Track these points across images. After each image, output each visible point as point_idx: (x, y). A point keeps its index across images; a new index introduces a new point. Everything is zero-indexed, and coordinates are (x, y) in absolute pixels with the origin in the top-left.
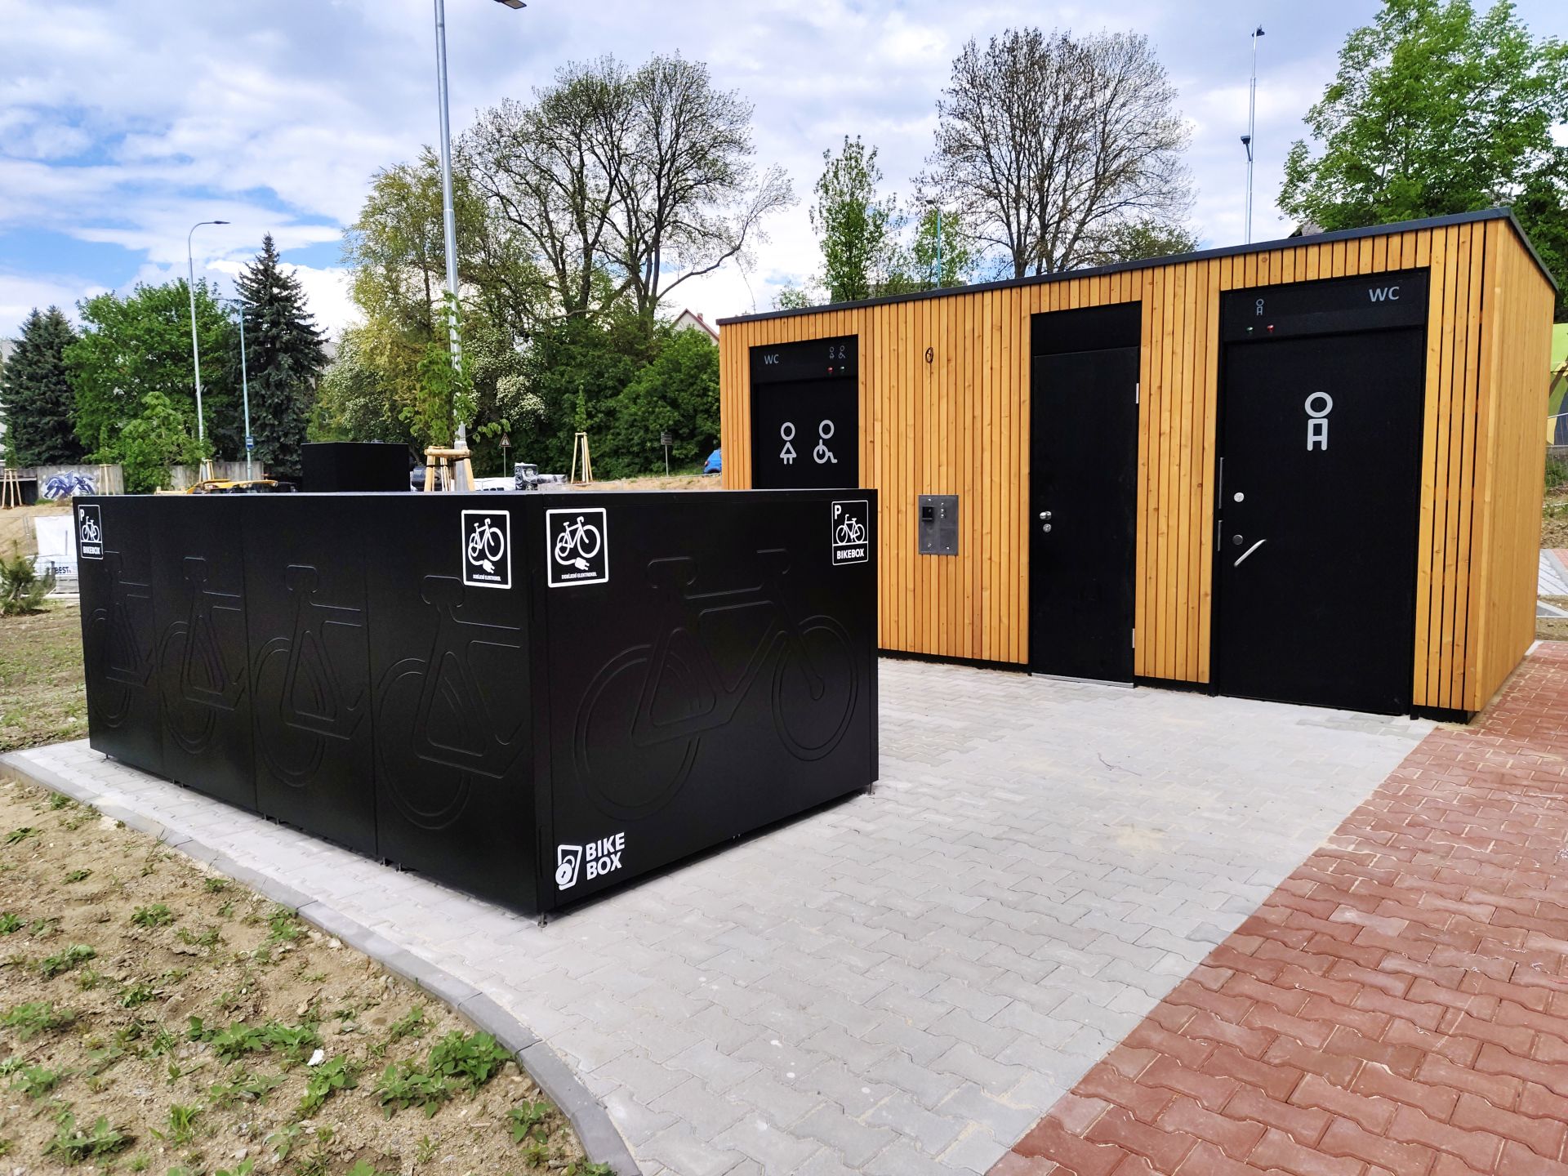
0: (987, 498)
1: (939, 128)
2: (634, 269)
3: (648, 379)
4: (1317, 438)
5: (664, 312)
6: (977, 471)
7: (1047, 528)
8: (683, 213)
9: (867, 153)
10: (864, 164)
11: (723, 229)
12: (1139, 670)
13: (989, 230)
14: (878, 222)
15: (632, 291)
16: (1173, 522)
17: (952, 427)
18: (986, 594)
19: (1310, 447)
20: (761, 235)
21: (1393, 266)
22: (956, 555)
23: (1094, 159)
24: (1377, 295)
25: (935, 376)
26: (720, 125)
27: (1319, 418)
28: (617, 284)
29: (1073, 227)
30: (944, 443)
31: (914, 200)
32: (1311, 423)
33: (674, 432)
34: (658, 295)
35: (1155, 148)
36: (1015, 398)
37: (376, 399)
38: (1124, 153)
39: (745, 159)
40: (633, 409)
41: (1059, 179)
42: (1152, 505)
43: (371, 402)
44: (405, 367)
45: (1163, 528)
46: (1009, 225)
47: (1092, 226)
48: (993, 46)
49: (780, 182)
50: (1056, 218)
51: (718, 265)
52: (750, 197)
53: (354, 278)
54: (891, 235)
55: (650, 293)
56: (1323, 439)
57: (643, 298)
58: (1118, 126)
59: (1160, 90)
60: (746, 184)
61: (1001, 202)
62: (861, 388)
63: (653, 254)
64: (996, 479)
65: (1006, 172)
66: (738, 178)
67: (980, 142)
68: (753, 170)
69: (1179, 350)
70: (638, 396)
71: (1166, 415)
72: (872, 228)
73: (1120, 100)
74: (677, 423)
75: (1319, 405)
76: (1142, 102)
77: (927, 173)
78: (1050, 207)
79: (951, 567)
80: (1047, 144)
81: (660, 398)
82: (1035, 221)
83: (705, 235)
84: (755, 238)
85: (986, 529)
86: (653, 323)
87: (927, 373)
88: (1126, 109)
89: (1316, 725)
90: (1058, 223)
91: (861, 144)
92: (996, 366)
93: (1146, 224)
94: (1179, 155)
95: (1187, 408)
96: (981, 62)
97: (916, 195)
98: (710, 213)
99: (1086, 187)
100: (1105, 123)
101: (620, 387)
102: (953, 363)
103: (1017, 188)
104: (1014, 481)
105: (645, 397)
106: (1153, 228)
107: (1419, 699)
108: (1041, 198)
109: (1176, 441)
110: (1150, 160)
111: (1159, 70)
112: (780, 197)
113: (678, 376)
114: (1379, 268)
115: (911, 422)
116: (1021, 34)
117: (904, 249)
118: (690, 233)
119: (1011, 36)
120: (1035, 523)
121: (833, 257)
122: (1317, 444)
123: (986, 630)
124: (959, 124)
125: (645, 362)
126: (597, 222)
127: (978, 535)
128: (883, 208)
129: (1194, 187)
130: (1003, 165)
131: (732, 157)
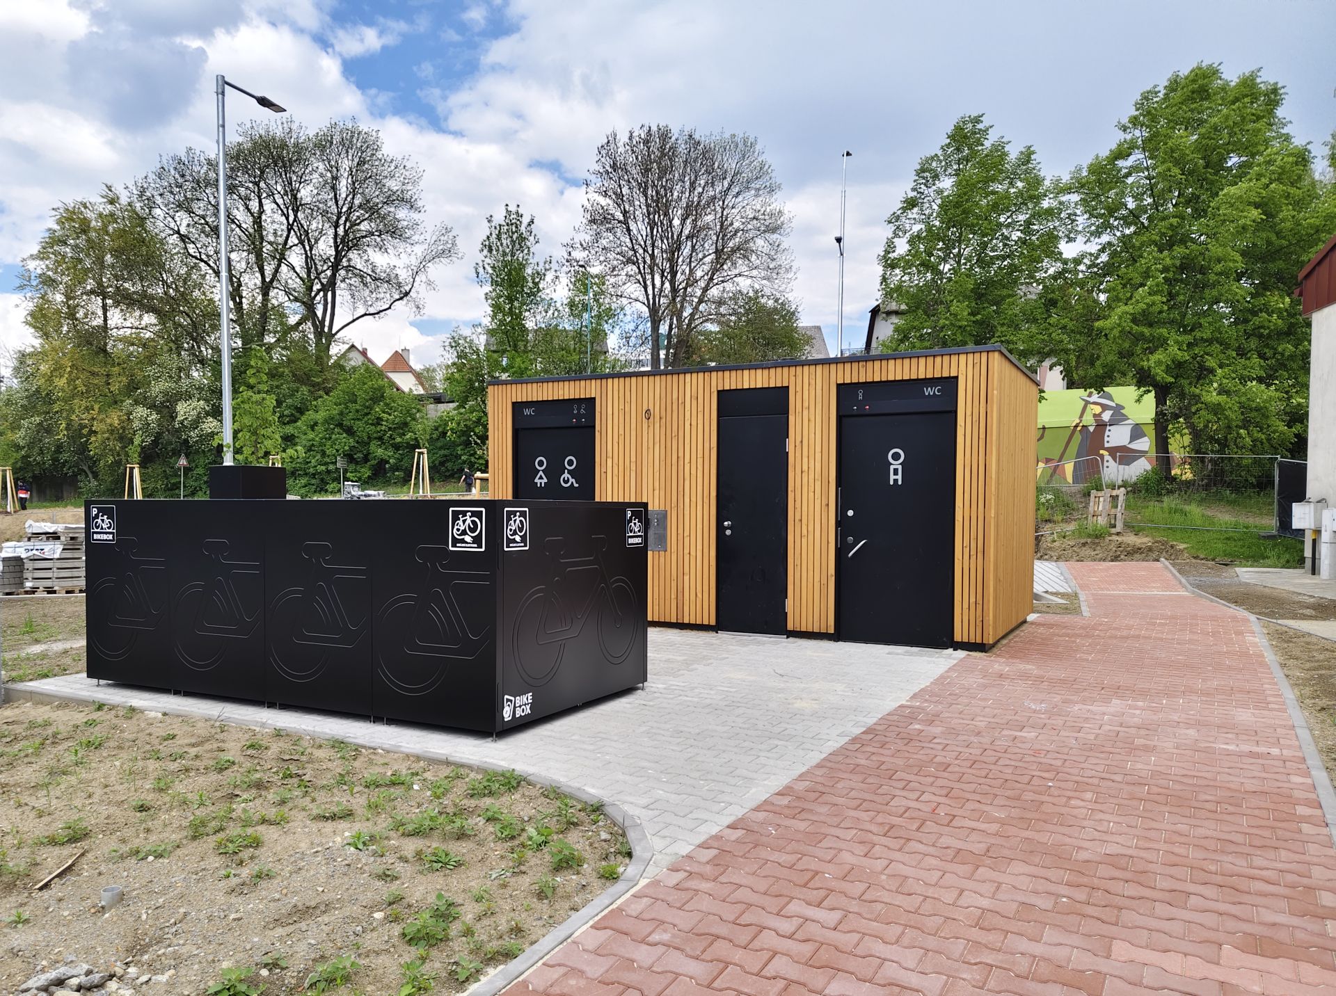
0: (687, 512)
1: (586, 203)
2: (310, 307)
3: (324, 408)
4: (896, 477)
5: (338, 348)
6: (681, 493)
7: (728, 532)
8: (355, 258)
9: (525, 221)
10: (523, 229)
11: (393, 276)
12: (790, 627)
13: (628, 291)
14: (537, 280)
15: (308, 327)
16: (811, 529)
17: (663, 463)
18: (686, 578)
19: (892, 483)
20: (429, 283)
21: (937, 375)
22: (666, 551)
23: (714, 238)
24: (929, 391)
25: (652, 428)
26: (393, 185)
27: (896, 465)
28: (293, 320)
29: (699, 293)
30: (657, 475)
31: (564, 262)
32: (892, 468)
33: (350, 457)
34: (334, 332)
35: (765, 231)
36: (707, 445)
37: (51, 418)
38: (739, 234)
39: (415, 216)
40: (311, 435)
41: (686, 251)
42: (798, 518)
43: (46, 420)
44: (84, 390)
45: (804, 532)
46: (645, 288)
47: (714, 292)
48: (631, 138)
49: (446, 238)
50: (684, 285)
51: (390, 308)
52: (419, 250)
53: (31, 304)
54: (547, 291)
55: (326, 329)
56: (899, 477)
57: (319, 333)
58: (733, 210)
59: (768, 184)
60: (416, 238)
61: (639, 268)
62: (597, 434)
63: (330, 294)
64: (693, 499)
65: (642, 243)
66: (409, 233)
67: (621, 218)
68: (422, 226)
69: (812, 418)
70: (316, 424)
71: (805, 460)
72: (530, 284)
73: (735, 190)
74: (352, 448)
75: (896, 456)
76: (753, 192)
77: (576, 240)
78: (679, 274)
79: (662, 559)
80: (676, 222)
81: (336, 425)
82: (667, 285)
83: (375, 279)
84: (424, 285)
85: (687, 533)
86: (329, 357)
87: (645, 426)
88: (740, 199)
89: (898, 654)
90: (685, 289)
91: (520, 212)
92: (694, 423)
93: (756, 292)
94: (782, 238)
95: (818, 456)
96: (621, 150)
97: (566, 256)
98: (380, 260)
99: (708, 259)
100: (723, 209)
101: (297, 415)
102: (664, 420)
103: (652, 256)
104: (706, 500)
105: (323, 424)
106: (763, 296)
107: (957, 638)
108: (672, 267)
109: (811, 476)
110: (760, 242)
111: (767, 167)
112: (445, 251)
113: (353, 407)
114: (930, 376)
115: (633, 459)
116: (654, 128)
117: (558, 305)
118: (362, 277)
119: (646, 129)
120: (720, 529)
121: (497, 308)
122: (896, 481)
123: (686, 603)
124: (604, 201)
125: (321, 393)
126: (274, 264)
127: (680, 537)
128: (541, 268)
129: (795, 265)
130: (640, 238)
131: (402, 213)
